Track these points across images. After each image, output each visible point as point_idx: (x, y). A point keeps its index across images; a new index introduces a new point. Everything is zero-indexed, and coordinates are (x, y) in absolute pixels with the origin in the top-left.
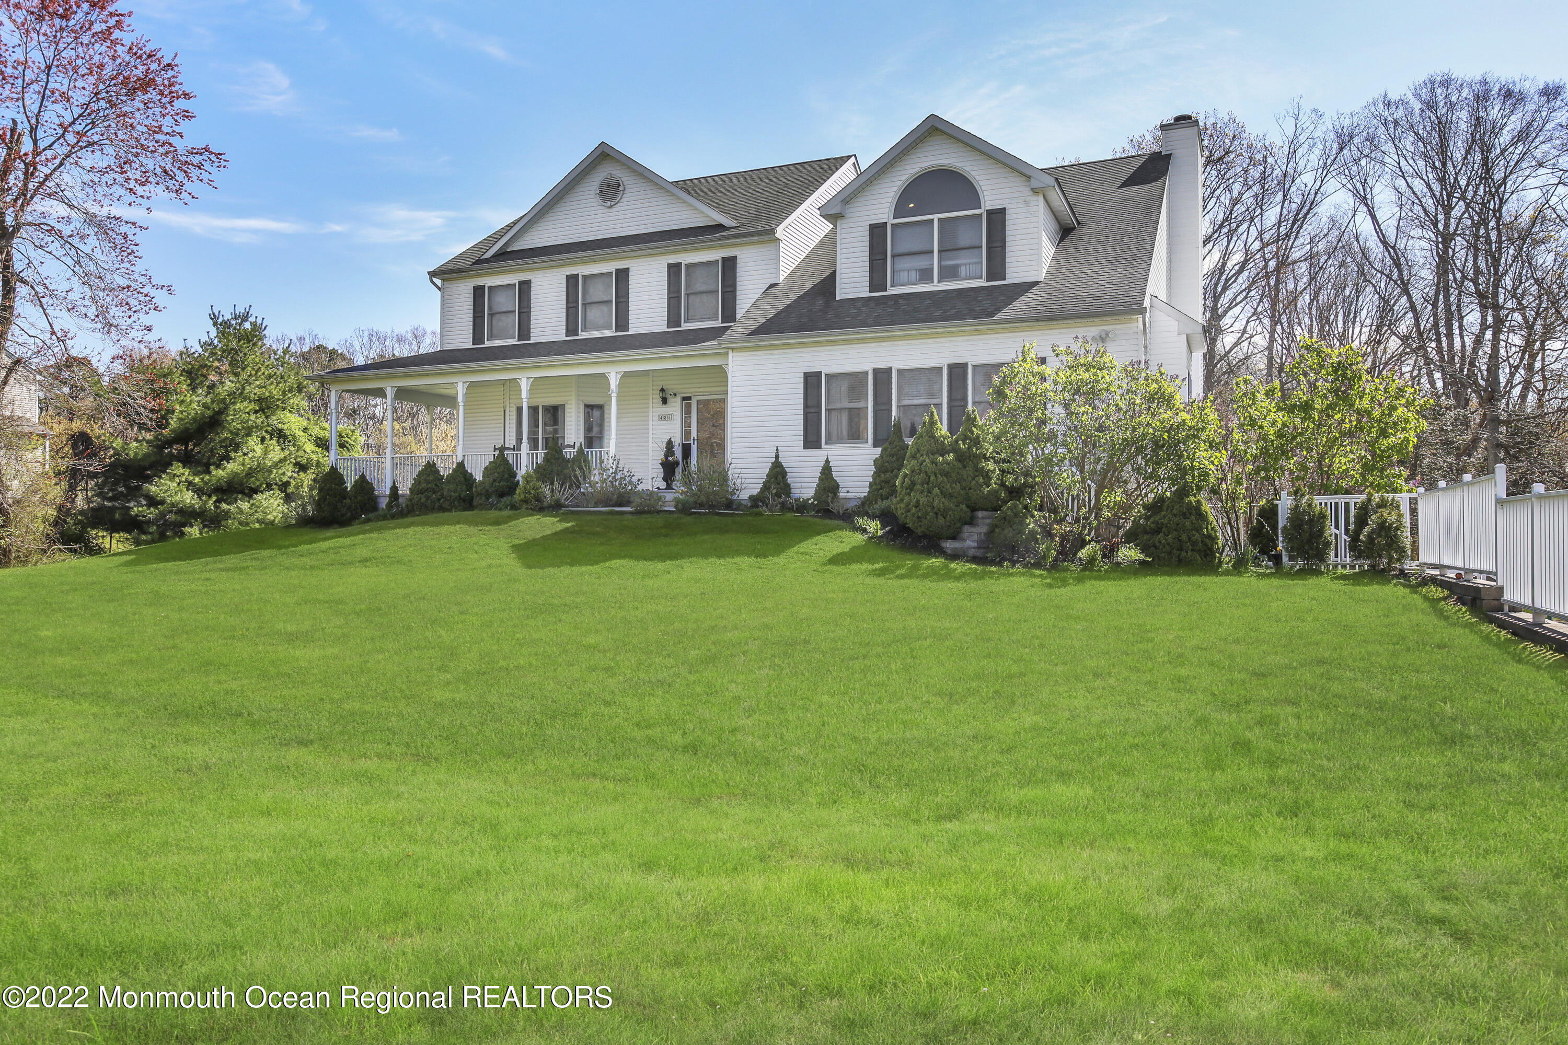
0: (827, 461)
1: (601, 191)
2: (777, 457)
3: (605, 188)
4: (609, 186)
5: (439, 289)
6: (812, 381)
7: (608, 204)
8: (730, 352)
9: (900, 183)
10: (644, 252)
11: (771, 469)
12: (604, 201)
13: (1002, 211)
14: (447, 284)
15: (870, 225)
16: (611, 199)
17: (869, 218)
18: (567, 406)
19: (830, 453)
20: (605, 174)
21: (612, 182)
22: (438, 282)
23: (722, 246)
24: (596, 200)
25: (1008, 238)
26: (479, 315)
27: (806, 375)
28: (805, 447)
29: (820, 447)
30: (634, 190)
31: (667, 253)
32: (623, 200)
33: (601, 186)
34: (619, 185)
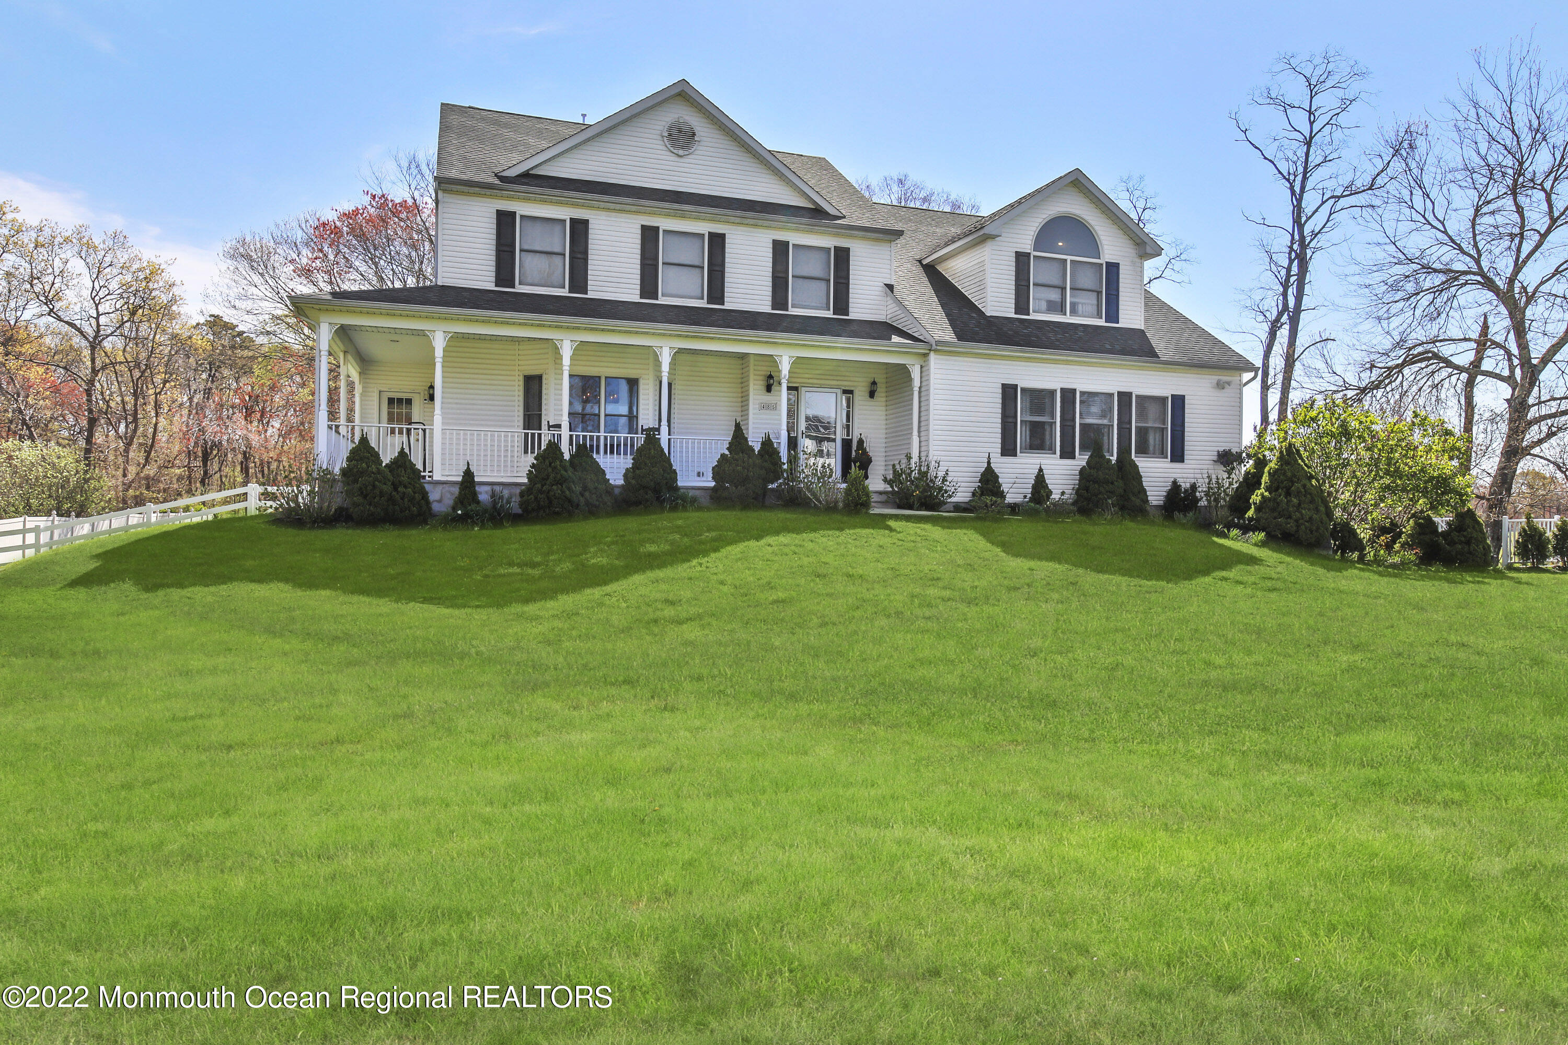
0: (1041, 470)
1: (670, 135)
2: (989, 463)
3: (675, 132)
4: (680, 132)
6: (1009, 392)
7: (681, 152)
8: (932, 354)
9: (1040, 220)
11: (983, 475)
12: (673, 146)
13: (1118, 266)
15: (1013, 252)
16: (683, 148)
17: (1015, 245)
18: (641, 382)
19: (1043, 462)
20: (676, 116)
21: (685, 128)
23: (837, 235)
24: (661, 143)
25: (1121, 289)
26: (507, 249)
27: (1004, 386)
28: (1003, 454)
29: (1015, 455)
30: (711, 144)
31: (775, 228)
32: (697, 152)
33: (670, 129)
34: (694, 134)
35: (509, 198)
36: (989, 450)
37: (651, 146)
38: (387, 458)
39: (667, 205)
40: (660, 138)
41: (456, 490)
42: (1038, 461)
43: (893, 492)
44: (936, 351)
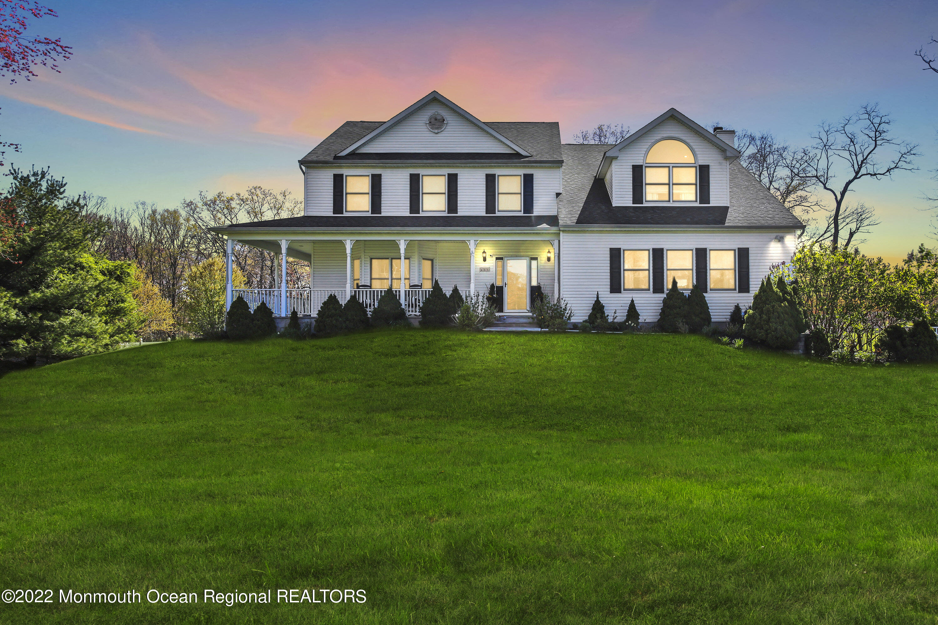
0: (632, 301)
1: (430, 122)
2: (598, 297)
3: (433, 120)
5: (304, 173)
6: (616, 253)
7: (436, 131)
8: (561, 233)
9: (649, 144)
10: (471, 165)
11: (595, 305)
12: (432, 128)
13: (708, 167)
14: (311, 171)
15: (633, 165)
16: (437, 128)
17: (631, 161)
18: (411, 260)
20: (434, 111)
21: (439, 118)
22: (304, 168)
23: (524, 167)
24: (425, 127)
25: (711, 182)
26: (339, 194)
27: (611, 250)
28: (611, 292)
29: (620, 292)
30: (454, 124)
31: (486, 167)
32: (446, 130)
33: (430, 119)
34: (444, 120)
35: (340, 167)
36: (598, 290)
37: (420, 130)
38: (253, 306)
39: (425, 161)
40: (424, 124)
41: (288, 321)
42: (631, 296)
43: (532, 318)
44: (563, 231)
